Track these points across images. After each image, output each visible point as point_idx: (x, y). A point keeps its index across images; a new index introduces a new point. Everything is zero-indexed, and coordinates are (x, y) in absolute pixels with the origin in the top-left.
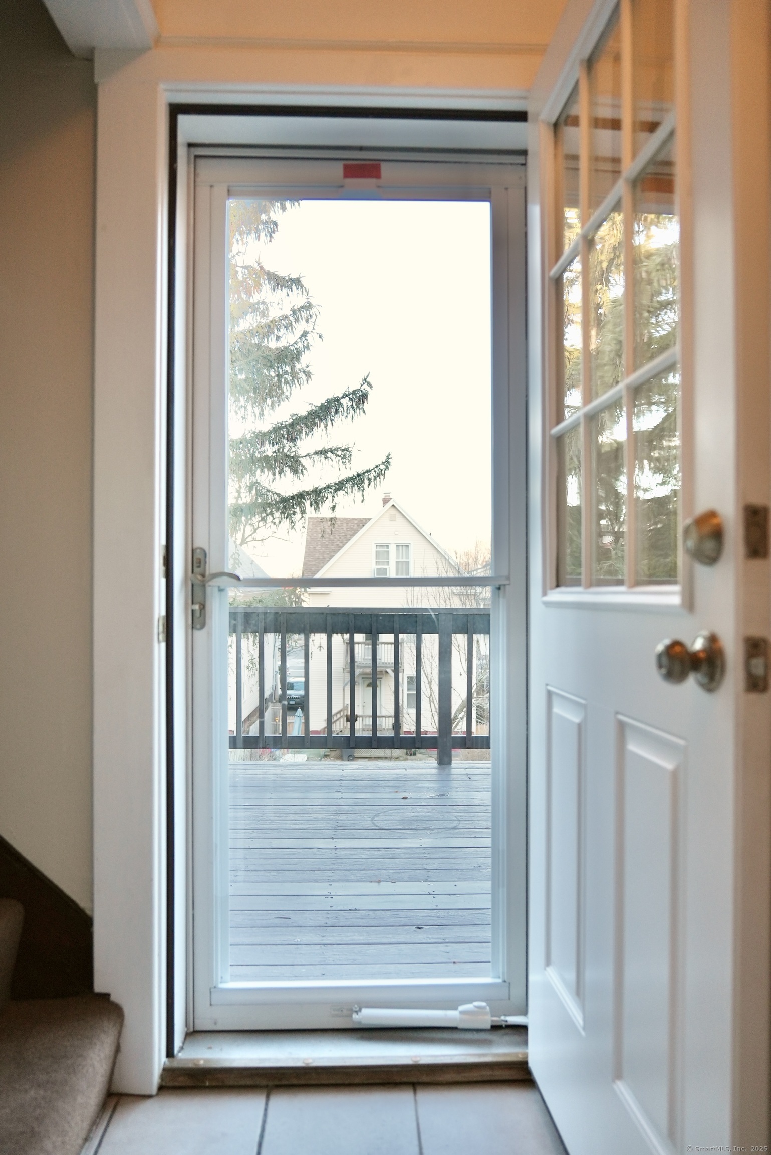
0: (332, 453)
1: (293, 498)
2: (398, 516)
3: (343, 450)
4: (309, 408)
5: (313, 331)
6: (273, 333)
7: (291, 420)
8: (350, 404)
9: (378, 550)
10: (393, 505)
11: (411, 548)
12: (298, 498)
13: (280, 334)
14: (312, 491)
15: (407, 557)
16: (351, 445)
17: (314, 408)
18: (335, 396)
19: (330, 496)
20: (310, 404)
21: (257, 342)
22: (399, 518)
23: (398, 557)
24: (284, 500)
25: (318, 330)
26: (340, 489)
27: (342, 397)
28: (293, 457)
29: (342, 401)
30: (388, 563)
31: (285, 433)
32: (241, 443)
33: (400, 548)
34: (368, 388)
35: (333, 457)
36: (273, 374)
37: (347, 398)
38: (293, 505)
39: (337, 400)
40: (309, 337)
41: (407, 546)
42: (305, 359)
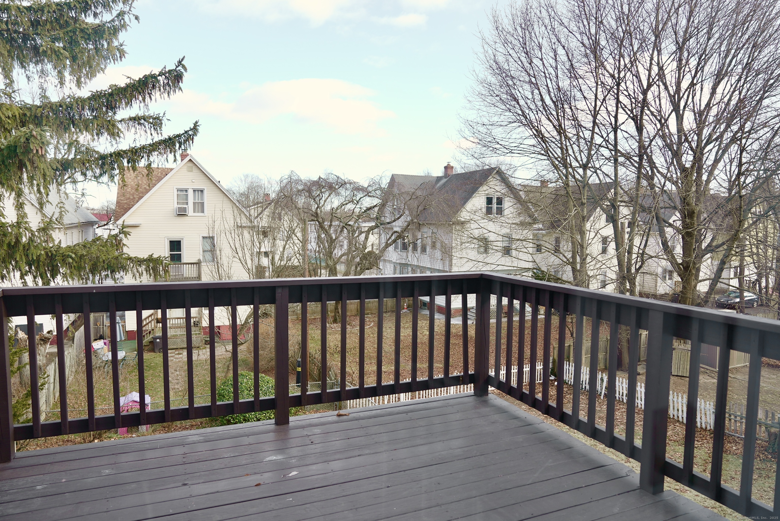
0: (145, 120)
1: (111, 155)
2: (194, 168)
3: (155, 119)
4: (128, 81)
5: (130, 12)
6: (91, 9)
7: (110, 90)
8: (166, 82)
9: (179, 193)
10: (190, 160)
11: (205, 192)
12: (116, 155)
13: (98, 11)
14: (129, 151)
15: (202, 199)
16: (161, 115)
17: (132, 82)
18: (153, 73)
19: (145, 155)
20: (128, 77)
21: (74, 16)
22: (195, 169)
23: (195, 199)
24: (103, 157)
25: (134, 11)
26: (154, 150)
27: (159, 75)
28: (109, 121)
29: (159, 78)
30: (187, 204)
31: (104, 101)
32: (61, 106)
33: (197, 192)
34: (182, 70)
35: (146, 124)
36: (91, 46)
37: (164, 77)
38: (112, 162)
39: (154, 77)
40: (126, 17)
41: (202, 191)
42: (122, 36)
